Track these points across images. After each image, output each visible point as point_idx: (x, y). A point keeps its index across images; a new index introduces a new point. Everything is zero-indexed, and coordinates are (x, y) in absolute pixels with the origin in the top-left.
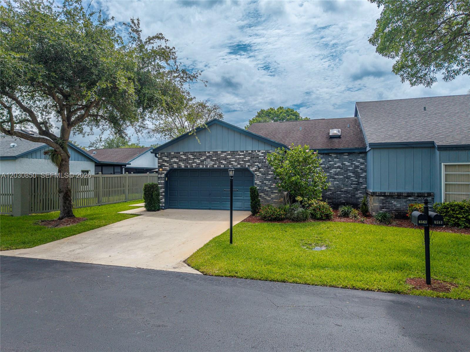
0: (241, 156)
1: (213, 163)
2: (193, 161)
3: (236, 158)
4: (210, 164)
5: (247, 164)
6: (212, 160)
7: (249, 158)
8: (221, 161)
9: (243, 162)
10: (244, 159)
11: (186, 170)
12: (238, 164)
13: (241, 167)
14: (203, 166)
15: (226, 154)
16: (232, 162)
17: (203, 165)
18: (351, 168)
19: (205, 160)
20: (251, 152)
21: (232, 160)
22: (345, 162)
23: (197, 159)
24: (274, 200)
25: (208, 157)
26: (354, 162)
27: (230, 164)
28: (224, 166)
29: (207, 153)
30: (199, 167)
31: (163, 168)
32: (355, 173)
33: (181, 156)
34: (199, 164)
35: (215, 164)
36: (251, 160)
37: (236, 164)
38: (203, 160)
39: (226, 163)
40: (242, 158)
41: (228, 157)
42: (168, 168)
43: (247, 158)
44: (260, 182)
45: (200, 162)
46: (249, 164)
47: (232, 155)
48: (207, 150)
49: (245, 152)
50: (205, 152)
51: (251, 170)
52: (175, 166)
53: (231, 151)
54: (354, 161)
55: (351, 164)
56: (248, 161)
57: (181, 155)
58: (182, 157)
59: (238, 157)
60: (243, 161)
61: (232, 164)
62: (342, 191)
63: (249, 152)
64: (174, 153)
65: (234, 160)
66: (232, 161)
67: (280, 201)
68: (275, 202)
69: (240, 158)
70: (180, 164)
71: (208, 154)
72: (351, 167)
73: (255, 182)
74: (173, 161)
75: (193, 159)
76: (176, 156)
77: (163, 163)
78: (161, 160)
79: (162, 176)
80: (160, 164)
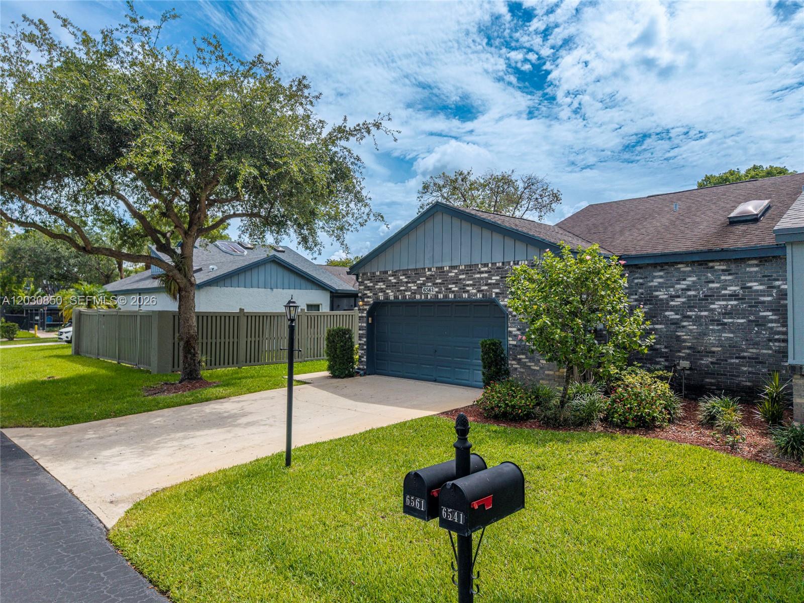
0: (483, 275)
1: (437, 290)
2: (407, 286)
3: (475, 279)
4: (431, 292)
5: (494, 290)
6: (435, 284)
7: (498, 278)
8: (450, 286)
9: (486, 288)
10: (489, 281)
11: (396, 304)
12: (478, 291)
13: (483, 297)
14: (421, 296)
15: (456, 271)
16: (468, 288)
17: (421, 294)
18: (769, 299)
19: (424, 284)
20: (501, 264)
21: (468, 282)
22: (751, 281)
23: (413, 282)
24: (547, 372)
25: (429, 279)
26: (777, 283)
27: (464, 292)
28: (455, 295)
29: (427, 270)
30: (415, 297)
31: (366, 300)
32: (779, 310)
33: (390, 278)
34: (415, 293)
35: (440, 293)
36: (502, 281)
37: (474, 291)
38: (421, 284)
39: (456, 289)
40: (486, 278)
41: (461, 277)
42: (371, 301)
43: (493, 278)
44: (519, 330)
45: (416, 288)
46: (497, 291)
47: (467, 273)
48: (427, 265)
49: (490, 265)
50: (425, 268)
51: (502, 303)
52: (381, 296)
53: (465, 266)
54: (778, 280)
55: (769, 287)
56: (496, 285)
57: (390, 276)
58: (390, 280)
59: (478, 276)
60: (486, 285)
61: (468, 291)
62: (744, 358)
63: (498, 265)
64: (380, 272)
65: (471, 282)
66: (468, 285)
67: (557, 373)
68: (548, 375)
69: (482, 278)
70: (388, 293)
71: (428, 273)
72: (768, 296)
73: (509, 329)
74: (378, 287)
75: (407, 283)
76: (382, 279)
77: (365, 292)
78: (362, 286)
79: (364, 315)
80: (361, 293)
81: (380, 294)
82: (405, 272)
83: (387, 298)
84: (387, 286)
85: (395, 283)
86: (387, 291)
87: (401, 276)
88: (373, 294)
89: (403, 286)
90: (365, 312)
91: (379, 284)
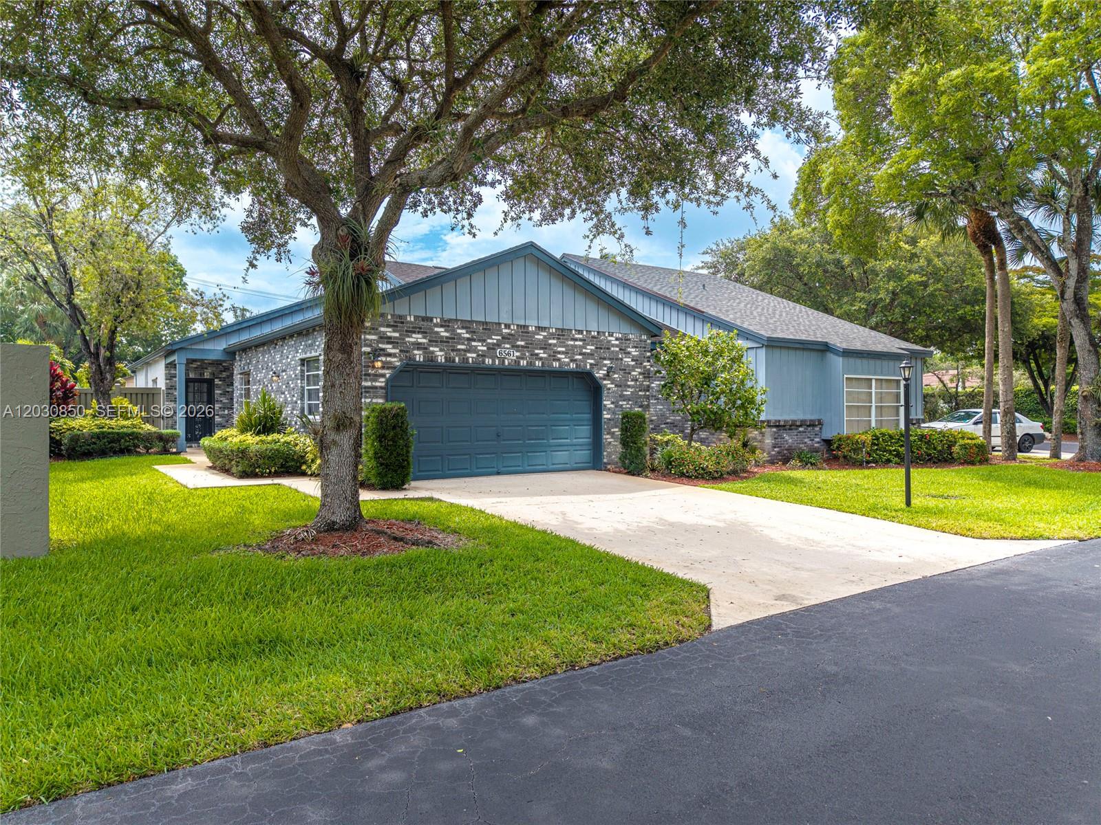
1: (518, 354)
2: (469, 344)
3: (568, 346)
5: (588, 361)
6: (515, 347)
7: (593, 348)
8: (537, 351)
9: (580, 357)
10: (584, 350)
13: (577, 367)
14: (494, 361)
17: (494, 357)
19: (498, 345)
23: (479, 341)
25: (506, 338)
28: (543, 363)
29: (503, 326)
30: (484, 362)
33: (436, 329)
34: (484, 356)
35: (523, 358)
36: (597, 352)
37: (567, 360)
38: (493, 344)
39: (545, 355)
40: (580, 346)
41: (550, 341)
42: (397, 362)
43: (588, 347)
44: (612, 403)
46: (592, 361)
49: (585, 333)
51: (597, 375)
53: (556, 329)
56: (591, 355)
58: (437, 333)
59: (572, 343)
60: (580, 354)
64: (415, 317)
65: (563, 349)
73: (605, 403)
74: (412, 340)
75: (468, 339)
76: (420, 328)
77: (380, 345)
78: (373, 334)
79: (378, 384)
80: (370, 346)
81: (416, 352)
82: (466, 325)
83: (431, 359)
84: (430, 341)
85: (447, 337)
86: (431, 349)
87: (458, 328)
88: (401, 351)
89: (463, 344)
90: (383, 380)
91: (414, 335)
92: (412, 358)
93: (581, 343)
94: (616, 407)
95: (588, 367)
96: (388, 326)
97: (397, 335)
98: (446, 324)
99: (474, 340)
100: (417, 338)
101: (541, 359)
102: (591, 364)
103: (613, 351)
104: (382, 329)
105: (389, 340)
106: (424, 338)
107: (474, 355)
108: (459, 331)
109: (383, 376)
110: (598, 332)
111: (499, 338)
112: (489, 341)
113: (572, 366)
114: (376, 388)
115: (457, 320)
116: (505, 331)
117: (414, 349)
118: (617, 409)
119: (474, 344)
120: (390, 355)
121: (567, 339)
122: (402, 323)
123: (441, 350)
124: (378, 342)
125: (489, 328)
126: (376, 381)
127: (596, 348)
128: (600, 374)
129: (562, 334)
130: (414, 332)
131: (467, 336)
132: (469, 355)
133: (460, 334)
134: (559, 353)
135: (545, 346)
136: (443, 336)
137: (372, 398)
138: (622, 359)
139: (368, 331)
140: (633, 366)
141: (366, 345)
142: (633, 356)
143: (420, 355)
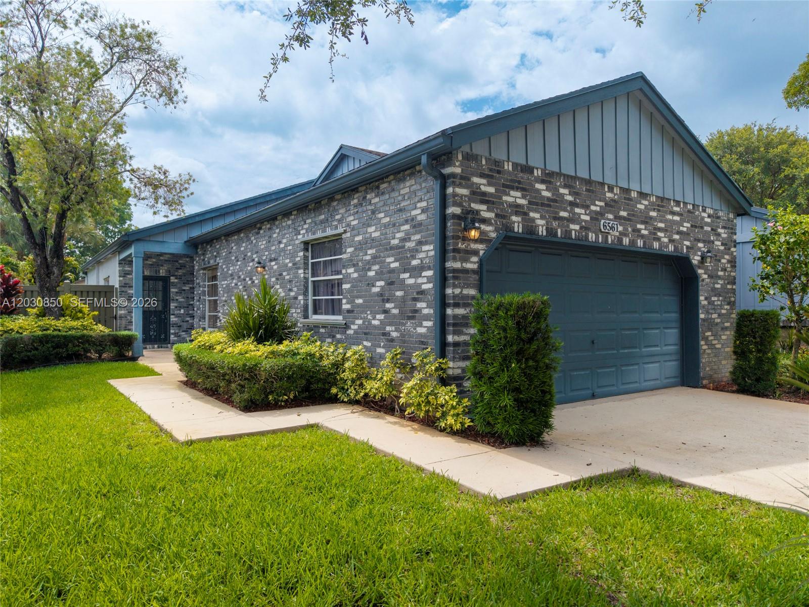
1: (621, 228)
2: (572, 212)
4: (614, 230)
5: (685, 242)
6: (618, 218)
9: (678, 237)
14: (597, 237)
15: (647, 203)
16: (659, 234)
17: (598, 232)
19: (602, 214)
21: (660, 225)
23: (582, 207)
28: (644, 243)
29: (607, 188)
30: (587, 237)
33: (537, 185)
34: (588, 229)
35: (626, 235)
36: (692, 231)
37: (666, 240)
38: (597, 213)
39: (647, 232)
40: (677, 222)
41: (651, 214)
43: (685, 224)
45: (588, 218)
46: (688, 243)
49: (682, 205)
50: (604, 185)
51: (693, 261)
52: (518, 225)
53: (657, 197)
56: (687, 235)
57: (537, 181)
58: (538, 191)
59: (671, 217)
60: (678, 233)
61: (659, 239)
63: (689, 206)
65: (663, 225)
70: (533, 220)
73: (700, 298)
75: (572, 204)
76: (519, 182)
77: (473, 205)
78: (464, 187)
79: (469, 266)
80: (459, 205)
81: (514, 218)
82: (570, 181)
83: (530, 229)
84: (530, 203)
85: (548, 198)
86: (532, 214)
87: (561, 186)
88: (497, 215)
89: (565, 210)
90: (475, 259)
91: (512, 193)
92: (508, 228)
93: (677, 218)
94: (709, 303)
95: (685, 251)
96: (482, 176)
97: (491, 190)
98: (548, 178)
99: (577, 205)
100: (515, 197)
101: (643, 236)
102: (688, 247)
103: (706, 231)
104: (476, 180)
105: (483, 198)
106: (524, 197)
107: (577, 227)
108: (562, 191)
109: (475, 253)
110: (693, 205)
111: (602, 204)
112: (593, 208)
113: (671, 248)
114: (466, 271)
115: (560, 174)
116: (609, 195)
117: (512, 214)
118: (710, 307)
119: (577, 210)
120: (484, 221)
121: (666, 212)
122: (499, 172)
123: (542, 218)
124: (471, 200)
125: (593, 187)
126: (466, 260)
127: (692, 226)
128: (696, 259)
129: (662, 203)
130: (512, 188)
131: (570, 198)
132: (572, 226)
133: (563, 195)
134: (660, 229)
135: (647, 221)
136: (544, 197)
137: (462, 288)
138: (713, 242)
139: (457, 181)
140: (722, 251)
141: (455, 204)
142: (724, 239)
143: (519, 223)
